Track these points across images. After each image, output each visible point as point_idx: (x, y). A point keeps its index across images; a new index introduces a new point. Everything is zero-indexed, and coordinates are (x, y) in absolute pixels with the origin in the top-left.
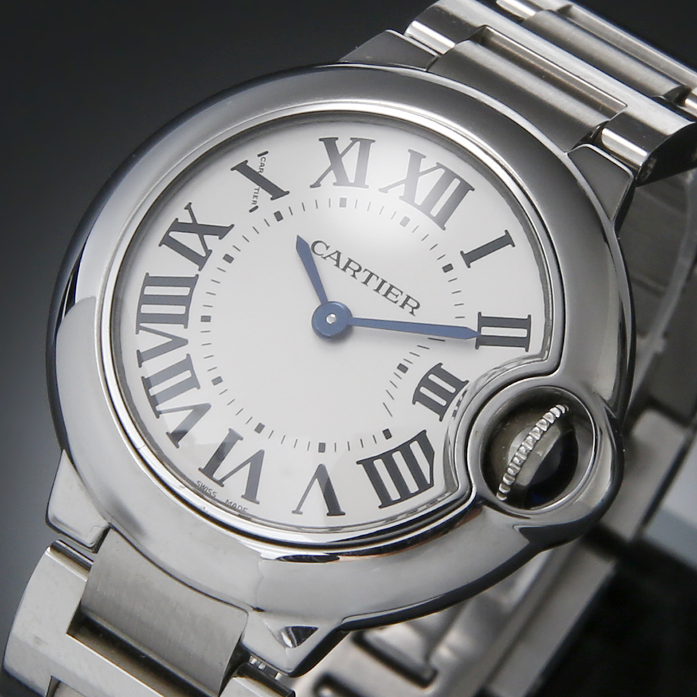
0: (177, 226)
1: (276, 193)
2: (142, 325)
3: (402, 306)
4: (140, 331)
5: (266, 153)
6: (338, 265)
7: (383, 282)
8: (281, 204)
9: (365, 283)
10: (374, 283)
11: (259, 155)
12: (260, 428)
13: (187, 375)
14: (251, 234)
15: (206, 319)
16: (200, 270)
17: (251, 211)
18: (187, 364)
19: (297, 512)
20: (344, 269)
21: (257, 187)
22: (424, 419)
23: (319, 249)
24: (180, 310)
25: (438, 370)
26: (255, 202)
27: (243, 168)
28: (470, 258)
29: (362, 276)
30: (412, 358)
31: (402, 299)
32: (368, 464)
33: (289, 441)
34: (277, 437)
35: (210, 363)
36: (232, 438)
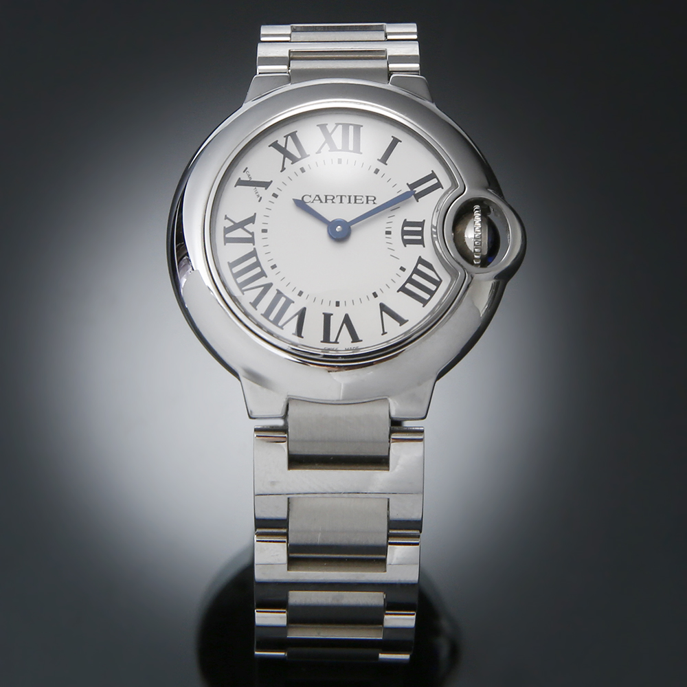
0: (227, 230)
1: (266, 185)
2: (243, 289)
3: (367, 203)
4: (245, 292)
5: (247, 168)
6: (321, 202)
7: (350, 197)
8: (272, 189)
9: (341, 202)
10: (345, 200)
11: (244, 172)
12: (338, 304)
13: (283, 300)
14: (267, 213)
15: (274, 267)
16: (254, 245)
17: (259, 201)
18: (279, 294)
19: (384, 333)
20: (326, 202)
21: (254, 188)
22: (415, 251)
23: (306, 199)
24: (258, 270)
25: (406, 223)
26: (258, 196)
27: (240, 183)
28: (384, 159)
29: (337, 200)
30: (389, 225)
31: (365, 200)
32: (403, 289)
33: (357, 302)
34: (349, 303)
35: (291, 287)
36: (327, 317)
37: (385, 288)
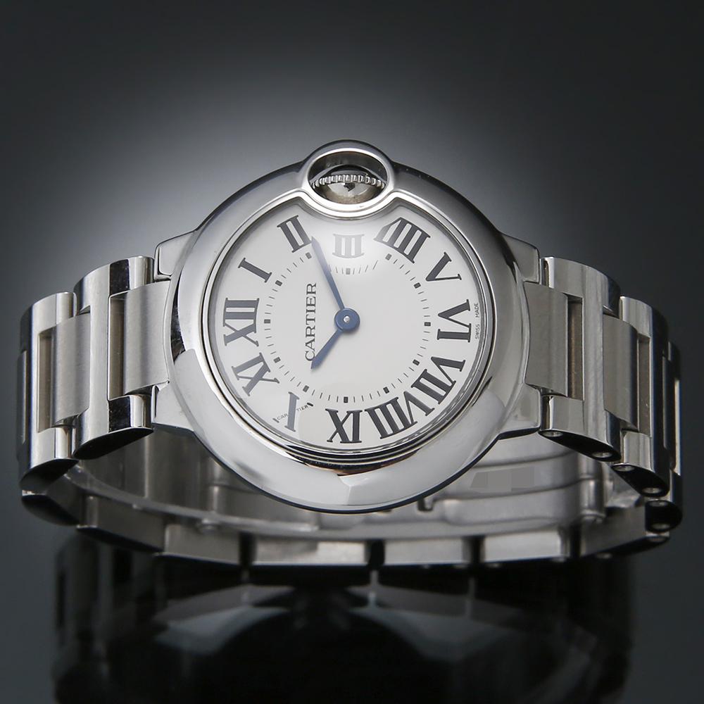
0: (345, 440)
1: (293, 399)
2: (411, 423)
3: (314, 293)
4: (415, 421)
5: (274, 419)
7: (307, 311)
8: (298, 392)
9: (314, 320)
10: (311, 315)
11: (278, 422)
12: (428, 324)
13: (423, 381)
14: (325, 397)
15: (386, 390)
16: (361, 411)
17: (312, 405)
18: (417, 385)
19: (459, 277)
20: (314, 335)
21: (296, 411)
22: (368, 244)
23: (310, 356)
24: (390, 407)
25: (337, 253)
26: (306, 407)
27: (291, 426)
28: (266, 276)
29: (311, 324)
30: (340, 271)
31: (311, 296)
32: (411, 257)
33: (425, 304)
34: (427, 312)
35: (409, 372)
36: (442, 335)
37: (410, 275)
